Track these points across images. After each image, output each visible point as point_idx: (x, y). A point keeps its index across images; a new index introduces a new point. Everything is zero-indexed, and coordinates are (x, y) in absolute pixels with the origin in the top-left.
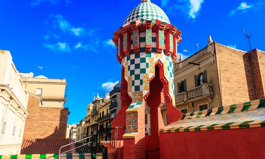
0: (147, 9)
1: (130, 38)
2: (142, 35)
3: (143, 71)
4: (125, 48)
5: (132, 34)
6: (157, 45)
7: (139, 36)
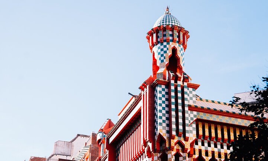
0: (169, 19)
1: (157, 35)
2: (164, 33)
3: (165, 52)
4: (155, 40)
5: (158, 32)
6: (173, 38)
7: (163, 33)
